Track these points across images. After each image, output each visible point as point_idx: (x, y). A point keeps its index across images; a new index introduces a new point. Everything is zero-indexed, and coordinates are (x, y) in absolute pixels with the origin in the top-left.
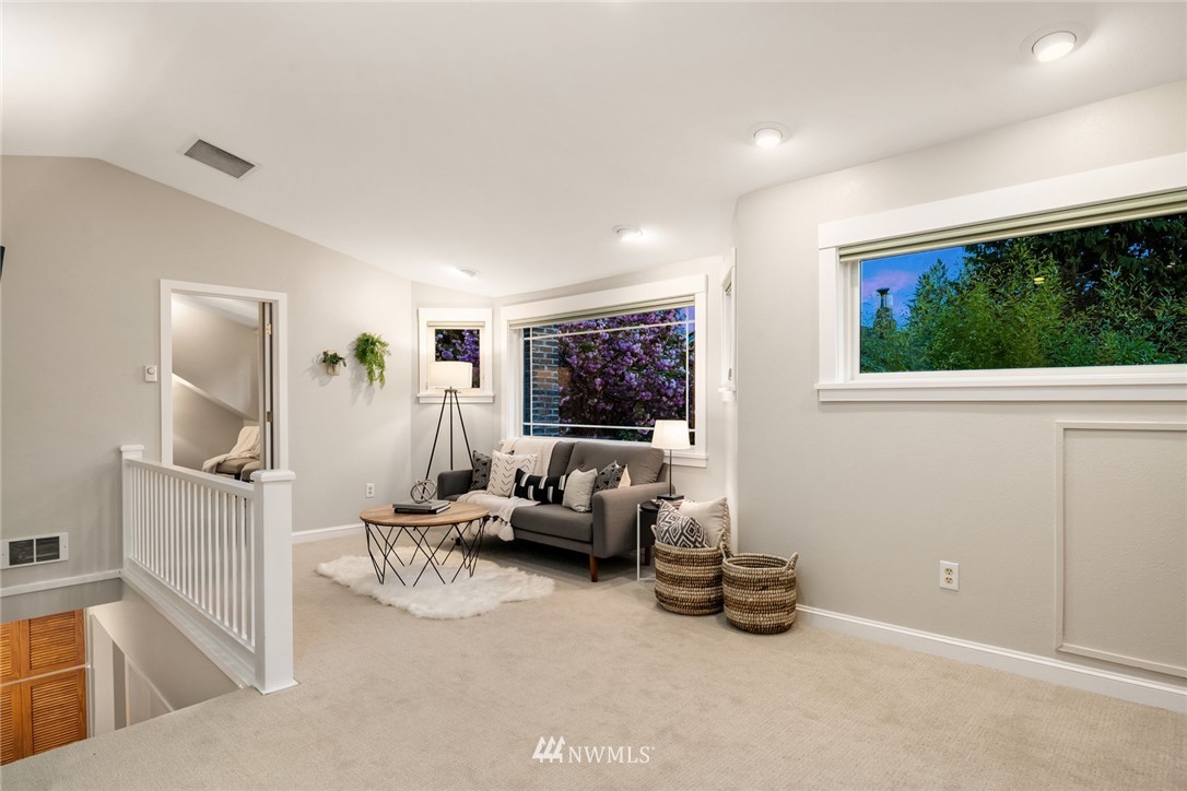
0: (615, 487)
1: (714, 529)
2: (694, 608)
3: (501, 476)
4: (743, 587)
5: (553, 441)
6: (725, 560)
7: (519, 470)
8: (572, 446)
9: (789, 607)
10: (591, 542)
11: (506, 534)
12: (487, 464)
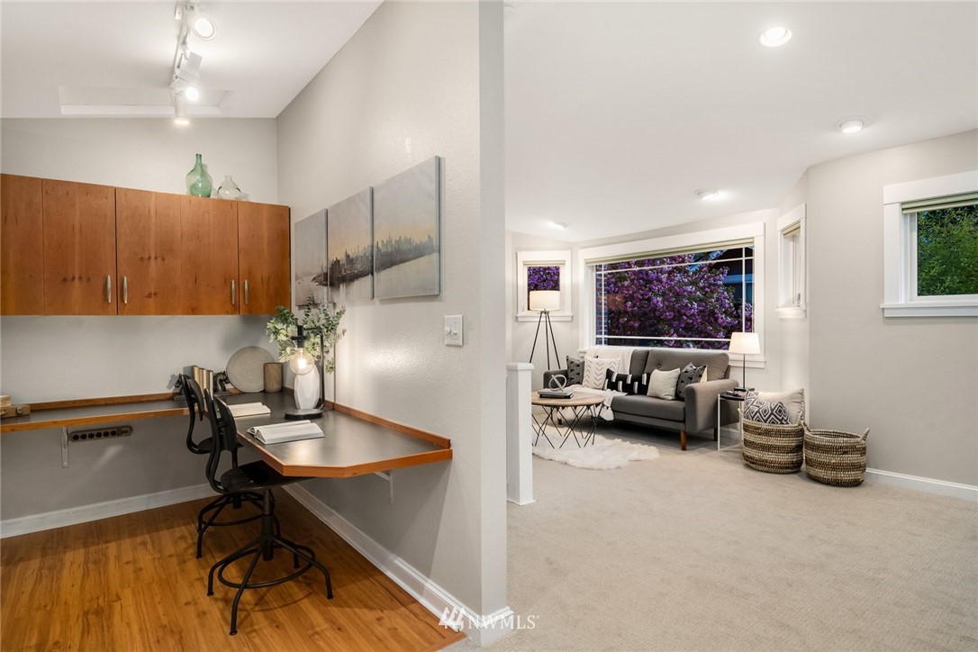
0: (698, 381)
1: (793, 410)
2: (781, 468)
3: (594, 374)
4: (827, 452)
5: (631, 349)
6: (806, 432)
7: (608, 370)
8: (648, 353)
9: (861, 467)
10: (684, 421)
11: (608, 415)
12: (581, 366)
